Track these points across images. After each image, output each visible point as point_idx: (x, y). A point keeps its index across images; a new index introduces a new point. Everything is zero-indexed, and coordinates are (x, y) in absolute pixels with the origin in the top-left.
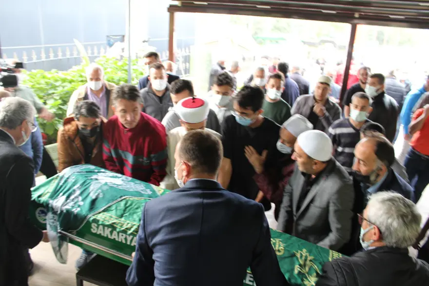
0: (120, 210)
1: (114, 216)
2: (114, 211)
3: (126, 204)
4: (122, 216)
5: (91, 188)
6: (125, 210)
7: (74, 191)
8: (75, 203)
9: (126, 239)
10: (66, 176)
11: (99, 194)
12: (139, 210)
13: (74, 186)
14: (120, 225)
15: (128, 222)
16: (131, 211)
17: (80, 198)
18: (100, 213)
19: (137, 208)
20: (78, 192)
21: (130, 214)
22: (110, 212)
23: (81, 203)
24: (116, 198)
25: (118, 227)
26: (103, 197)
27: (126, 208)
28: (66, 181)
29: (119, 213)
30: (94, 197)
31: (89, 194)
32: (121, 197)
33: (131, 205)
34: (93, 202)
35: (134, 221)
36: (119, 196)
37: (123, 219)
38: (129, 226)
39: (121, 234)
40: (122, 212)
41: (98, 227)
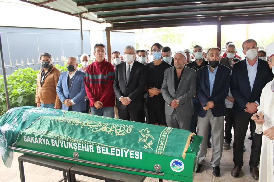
0: (38, 124)
1: (35, 129)
2: (35, 126)
3: (41, 121)
4: (39, 128)
5: (23, 116)
6: (40, 125)
7: (14, 119)
8: (14, 126)
9: (42, 141)
10: (10, 113)
11: (27, 118)
12: (48, 122)
13: (14, 117)
14: (37, 133)
15: (42, 130)
16: (44, 124)
17: (17, 123)
18: (27, 129)
19: (47, 122)
20: (16, 120)
21: (43, 126)
22: (33, 127)
23: (17, 126)
24: (36, 118)
25: (36, 134)
26: (29, 120)
27: (41, 123)
28: (9, 115)
29: (37, 127)
30: (24, 121)
31: (22, 119)
32: (39, 117)
33: (44, 120)
34: (24, 123)
35: (45, 129)
36: (38, 117)
37: (39, 130)
38: (42, 132)
39: (39, 139)
40: (39, 126)
41: (27, 138)
